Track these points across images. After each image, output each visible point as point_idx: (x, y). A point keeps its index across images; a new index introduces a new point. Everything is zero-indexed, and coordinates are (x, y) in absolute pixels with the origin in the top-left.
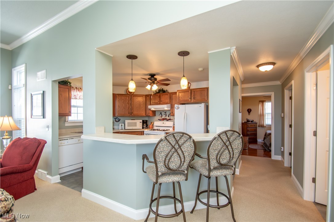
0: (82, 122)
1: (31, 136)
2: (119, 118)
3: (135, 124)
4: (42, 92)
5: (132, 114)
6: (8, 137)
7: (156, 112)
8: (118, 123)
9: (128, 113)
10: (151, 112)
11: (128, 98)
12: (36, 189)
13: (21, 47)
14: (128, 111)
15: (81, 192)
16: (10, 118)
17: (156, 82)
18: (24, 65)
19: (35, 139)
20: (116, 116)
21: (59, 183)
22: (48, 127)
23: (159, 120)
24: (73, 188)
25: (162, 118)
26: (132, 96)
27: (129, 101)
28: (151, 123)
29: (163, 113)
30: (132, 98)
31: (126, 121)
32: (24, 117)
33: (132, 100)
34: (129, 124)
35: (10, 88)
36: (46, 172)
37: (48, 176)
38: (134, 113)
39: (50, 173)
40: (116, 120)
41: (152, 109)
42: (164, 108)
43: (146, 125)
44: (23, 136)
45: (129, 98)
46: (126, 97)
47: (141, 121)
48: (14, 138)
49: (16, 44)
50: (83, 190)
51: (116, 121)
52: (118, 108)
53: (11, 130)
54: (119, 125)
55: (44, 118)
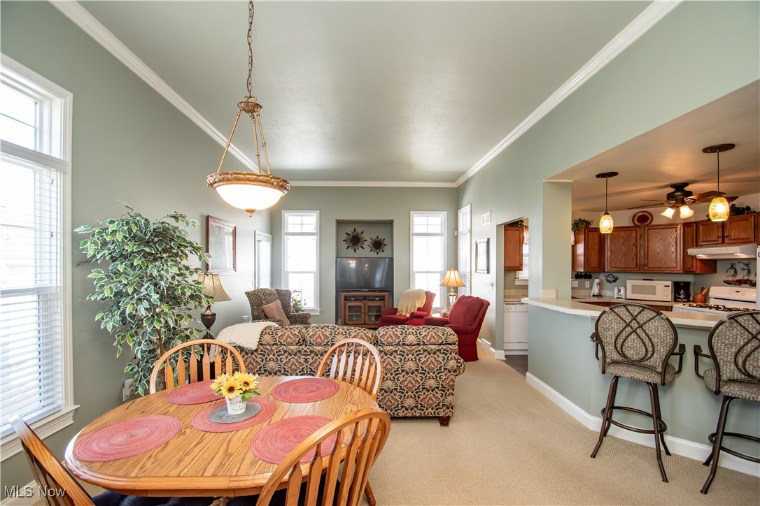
0: (527, 280)
1: (474, 295)
2: (615, 275)
3: (653, 291)
4: (486, 240)
5: (646, 268)
6: (454, 294)
7: (718, 262)
8: (613, 284)
9: (634, 266)
10: (698, 263)
11: (634, 235)
12: (478, 359)
13: (467, 182)
14: (635, 260)
15: (525, 376)
16: (456, 272)
17: (687, 200)
18: (469, 206)
19: (478, 299)
20: (606, 270)
21: (503, 360)
22: (492, 285)
23: (725, 282)
24: (518, 371)
25: (735, 279)
26: (646, 228)
27: (638, 241)
28: (702, 289)
29: (739, 267)
30: (646, 233)
31: (628, 281)
32: (469, 270)
33: (646, 238)
34: (636, 289)
35: (456, 234)
36: (489, 343)
37: (491, 349)
38: (650, 266)
39: (493, 346)
40: (609, 278)
41: (701, 255)
42: (733, 254)
43: (684, 293)
44: (467, 294)
45: (637, 234)
46: (630, 232)
47: (669, 283)
48: (460, 295)
49: (461, 180)
50: (528, 374)
51: (608, 281)
52: (611, 256)
53: (456, 286)
54: (613, 290)
55: (488, 273)
